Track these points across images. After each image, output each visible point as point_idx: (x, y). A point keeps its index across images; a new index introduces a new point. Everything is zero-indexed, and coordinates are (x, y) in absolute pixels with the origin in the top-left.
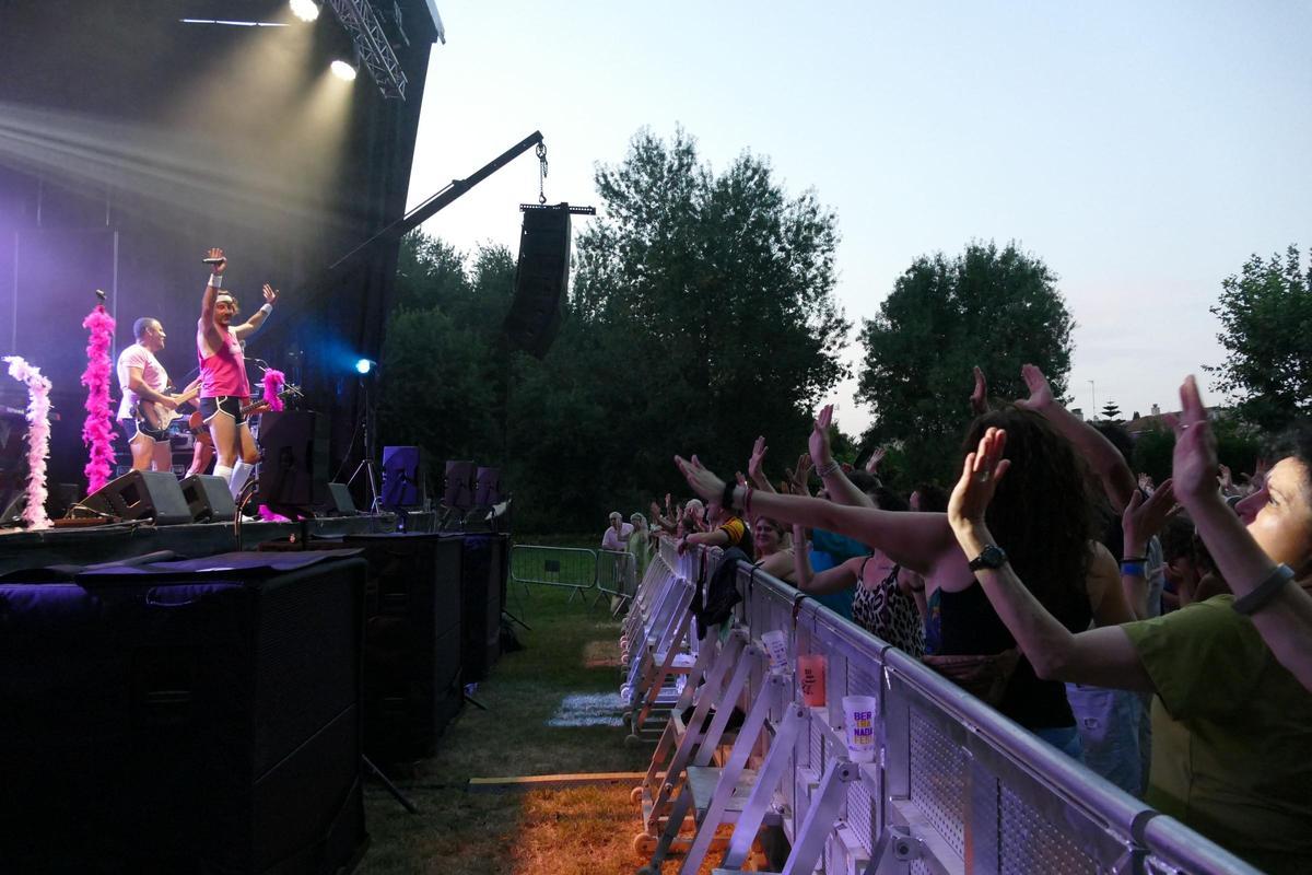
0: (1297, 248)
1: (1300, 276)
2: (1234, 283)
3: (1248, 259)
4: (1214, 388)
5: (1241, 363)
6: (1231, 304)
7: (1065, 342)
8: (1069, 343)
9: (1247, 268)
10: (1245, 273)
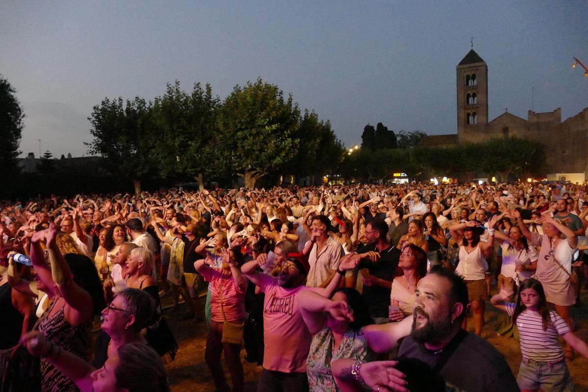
0: (122, 98)
1: (123, 110)
2: (98, 108)
3: (104, 99)
4: (88, 152)
5: (99, 143)
6: (96, 117)
7: (19, 123)
8: (21, 125)
9: (103, 103)
10: (102, 105)
